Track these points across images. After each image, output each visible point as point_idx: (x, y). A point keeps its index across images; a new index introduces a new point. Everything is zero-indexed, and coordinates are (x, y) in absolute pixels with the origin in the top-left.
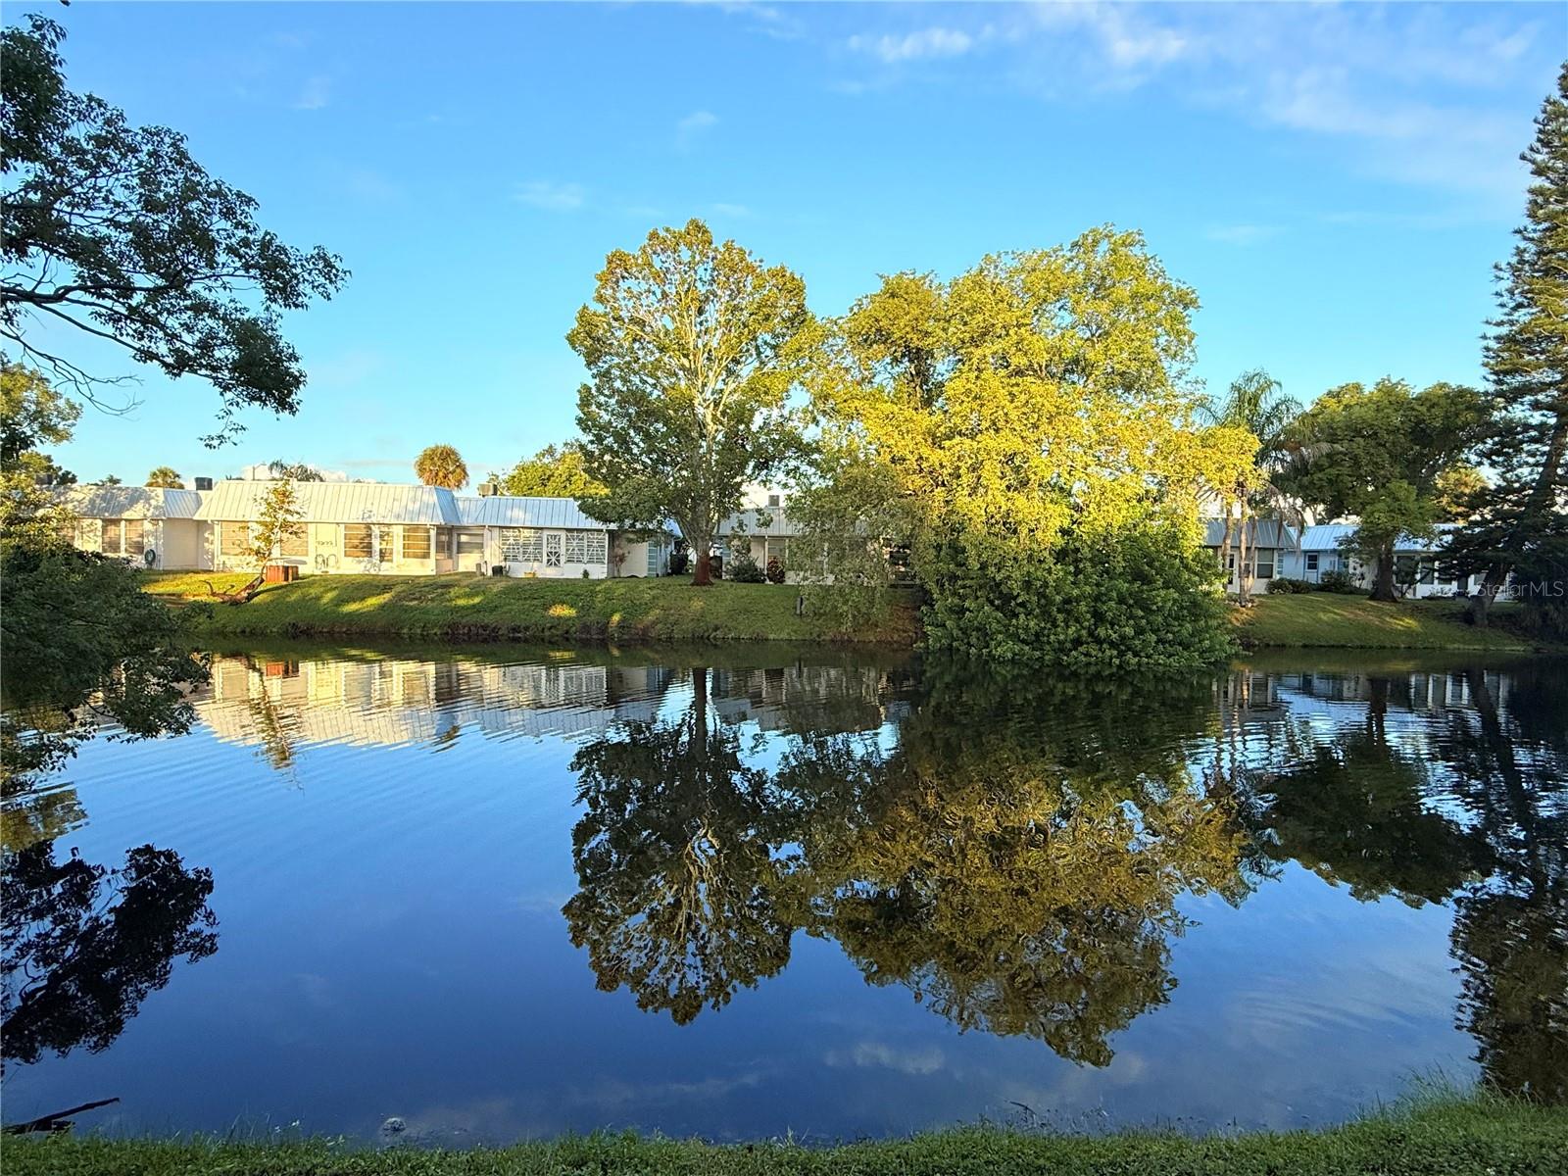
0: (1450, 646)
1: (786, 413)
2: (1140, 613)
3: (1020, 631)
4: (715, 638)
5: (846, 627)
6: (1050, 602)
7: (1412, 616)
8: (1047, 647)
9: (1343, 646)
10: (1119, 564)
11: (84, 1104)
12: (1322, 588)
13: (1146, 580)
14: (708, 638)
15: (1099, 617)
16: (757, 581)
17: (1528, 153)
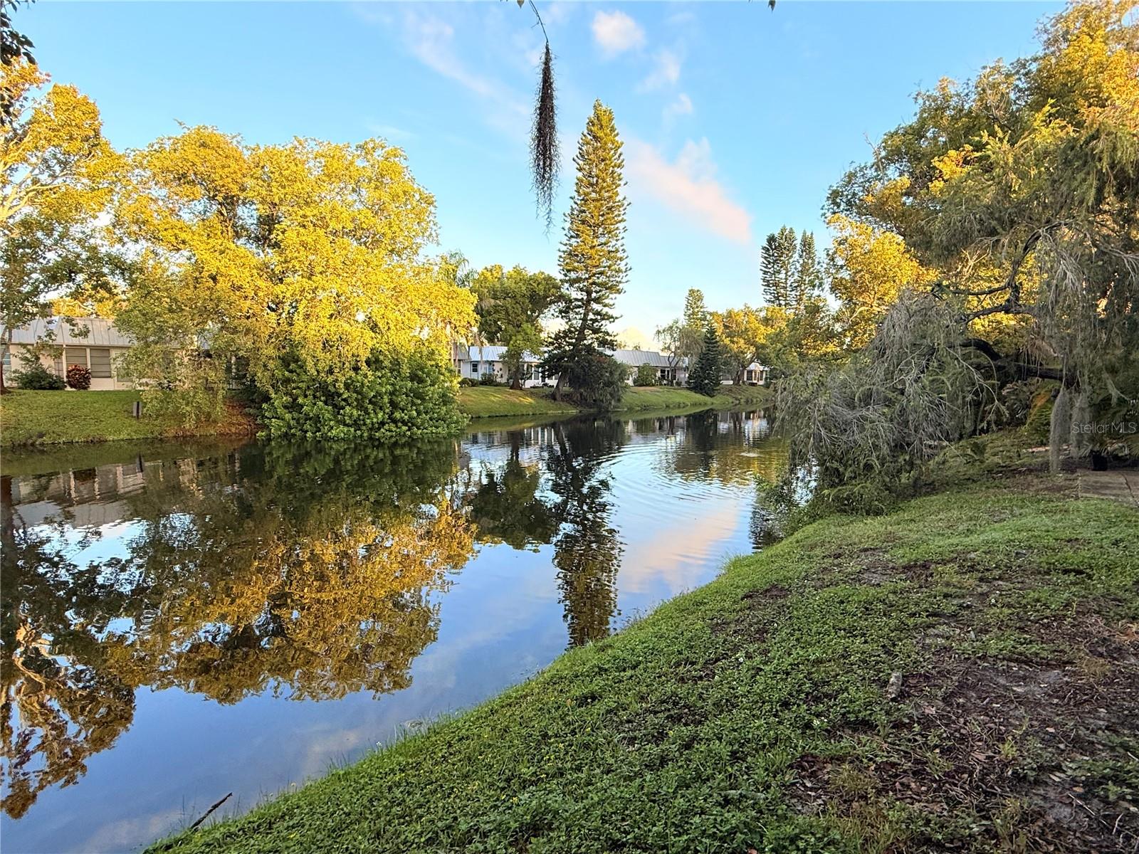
0: (549, 412)
1: (88, 231)
2: (419, 402)
3: (346, 418)
4: (42, 444)
5: (189, 425)
6: (364, 397)
7: (531, 398)
8: (364, 428)
9: (506, 416)
10: (406, 371)
11: (206, 812)
12: (483, 383)
13: (421, 381)
14: (33, 444)
15: (394, 405)
16: (57, 388)
17: (576, 158)
